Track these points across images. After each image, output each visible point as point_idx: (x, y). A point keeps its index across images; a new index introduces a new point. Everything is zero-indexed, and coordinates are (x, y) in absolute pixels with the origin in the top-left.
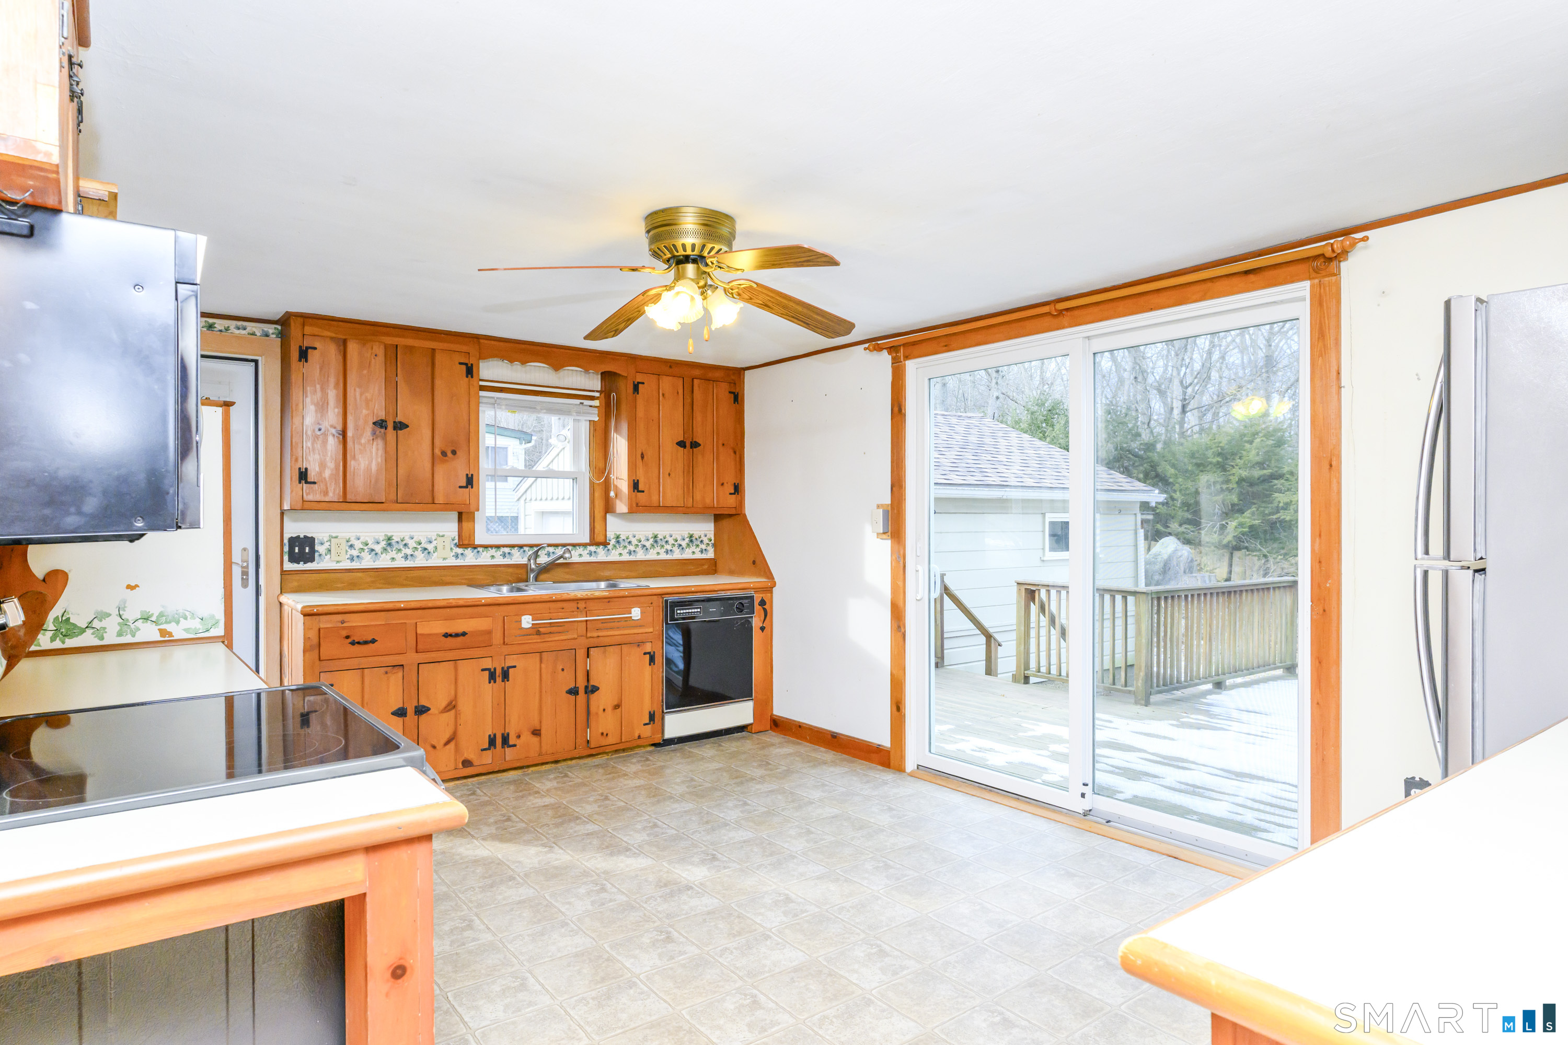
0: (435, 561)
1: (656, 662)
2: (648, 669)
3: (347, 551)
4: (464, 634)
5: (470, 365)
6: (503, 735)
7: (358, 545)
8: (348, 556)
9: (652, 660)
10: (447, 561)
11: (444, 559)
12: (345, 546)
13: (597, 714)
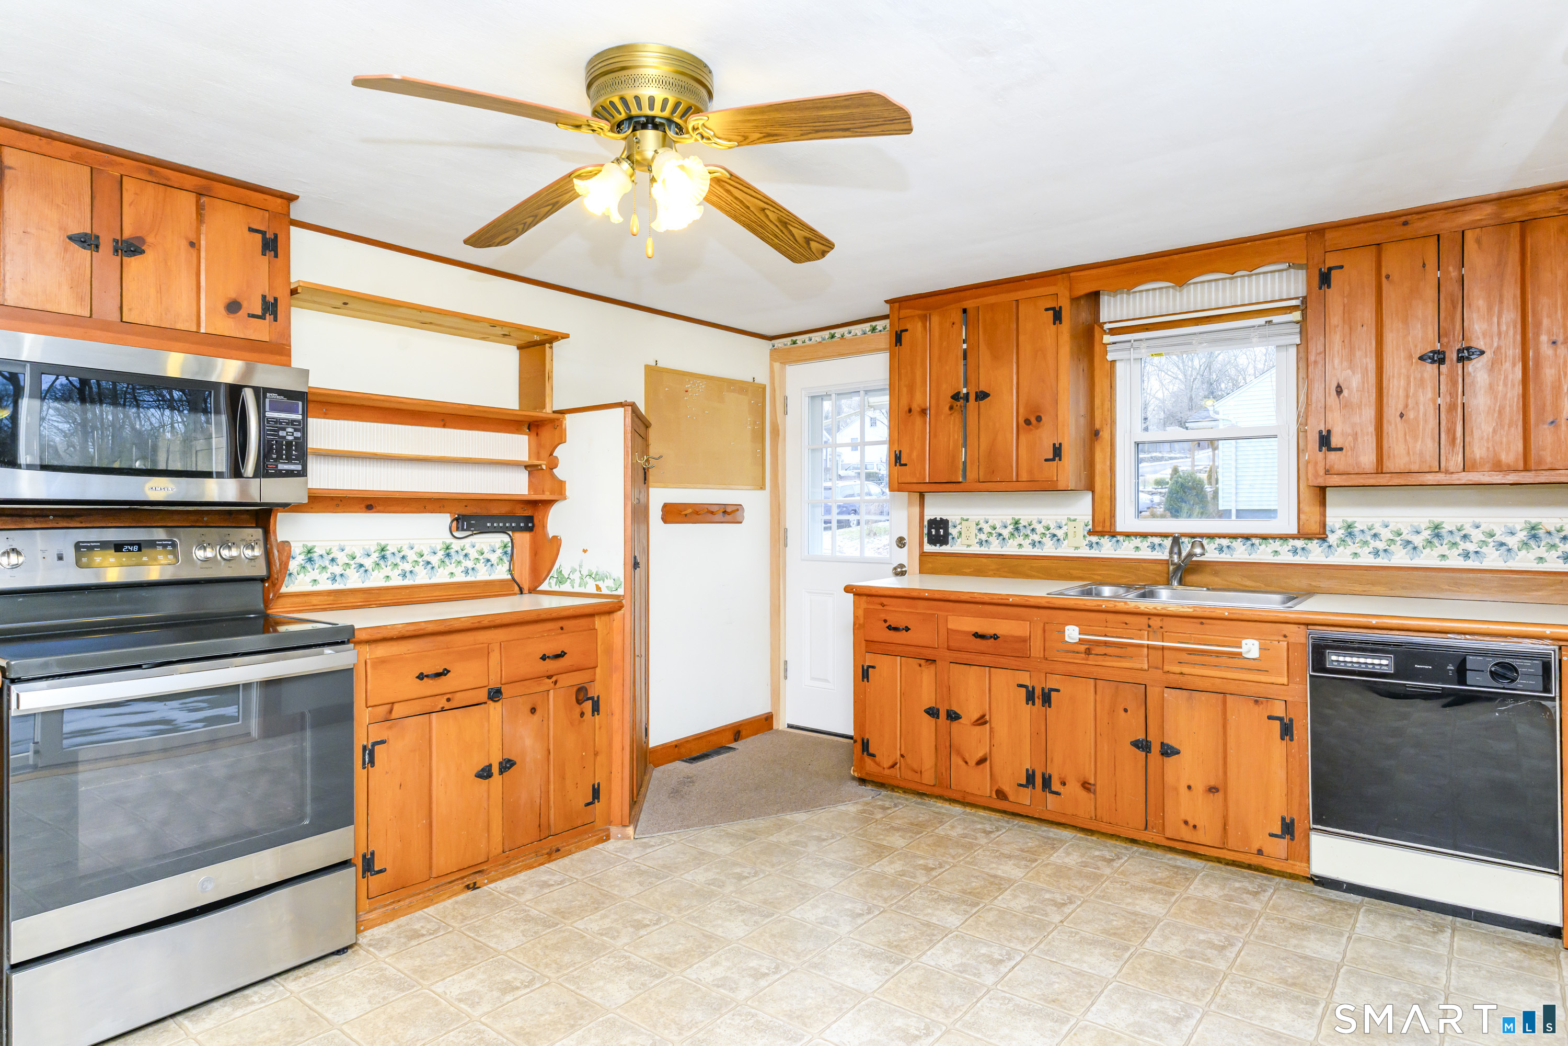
0: (1065, 550)
1: (1295, 737)
2: (1278, 747)
3: (976, 535)
4: (995, 637)
5: (1057, 309)
6: (1043, 775)
7: (987, 528)
8: (978, 540)
9: (1287, 730)
10: (1079, 551)
11: (1076, 548)
12: (974, 530)
13: (1176, 789)
